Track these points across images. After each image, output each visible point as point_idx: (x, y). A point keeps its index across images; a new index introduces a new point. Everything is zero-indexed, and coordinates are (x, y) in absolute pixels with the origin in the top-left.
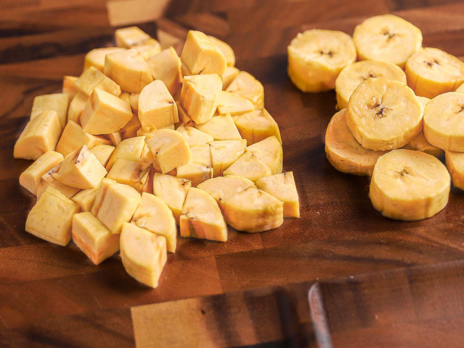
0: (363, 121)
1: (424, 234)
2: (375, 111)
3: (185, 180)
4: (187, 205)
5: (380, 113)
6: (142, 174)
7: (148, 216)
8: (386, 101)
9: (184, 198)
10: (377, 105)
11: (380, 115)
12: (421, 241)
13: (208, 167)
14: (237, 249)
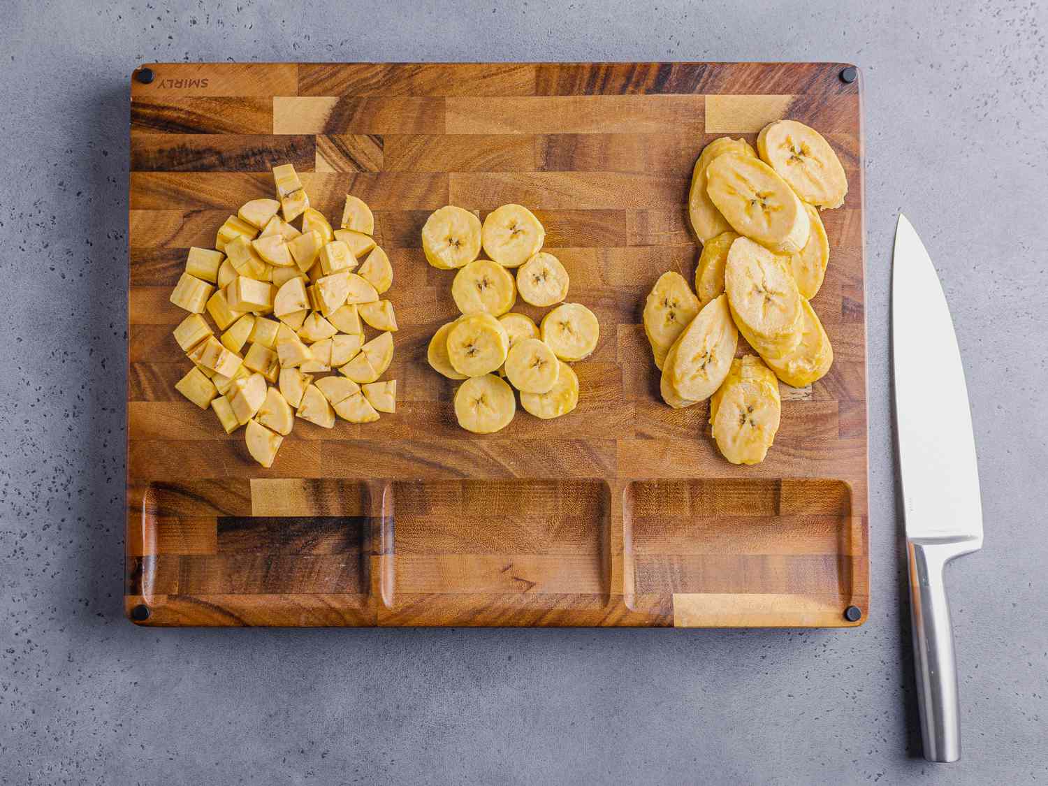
0: (456, 357)
1: (486, 448)
2: (467, 350)
3: (307, 375)
4: (303, 404)
5: (472, 352)
6: (272, 366)
7: (270, 414)
8: (477, 343)
9: (302, 394)
10: (470, 345)
11: (471, 355)
12: (481, 454)
13: (326, 366)
14: (340, 437)
